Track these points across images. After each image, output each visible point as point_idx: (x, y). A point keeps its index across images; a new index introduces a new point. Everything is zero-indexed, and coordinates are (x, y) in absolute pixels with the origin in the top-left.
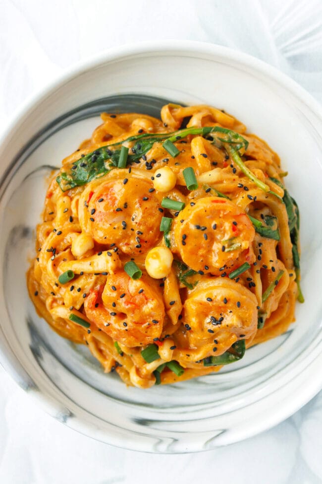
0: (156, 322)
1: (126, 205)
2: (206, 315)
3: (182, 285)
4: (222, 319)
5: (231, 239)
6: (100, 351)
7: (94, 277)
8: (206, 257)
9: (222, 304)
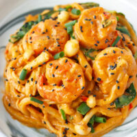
0: (80, 76)
1: (47, 31)
2: (107, 67)
3: (88, 58)
4: (116, 65)
5: (106, 21)
6: (54, 127)
7: (39, 69)
8: (95, 35)
9: (113, 54)
